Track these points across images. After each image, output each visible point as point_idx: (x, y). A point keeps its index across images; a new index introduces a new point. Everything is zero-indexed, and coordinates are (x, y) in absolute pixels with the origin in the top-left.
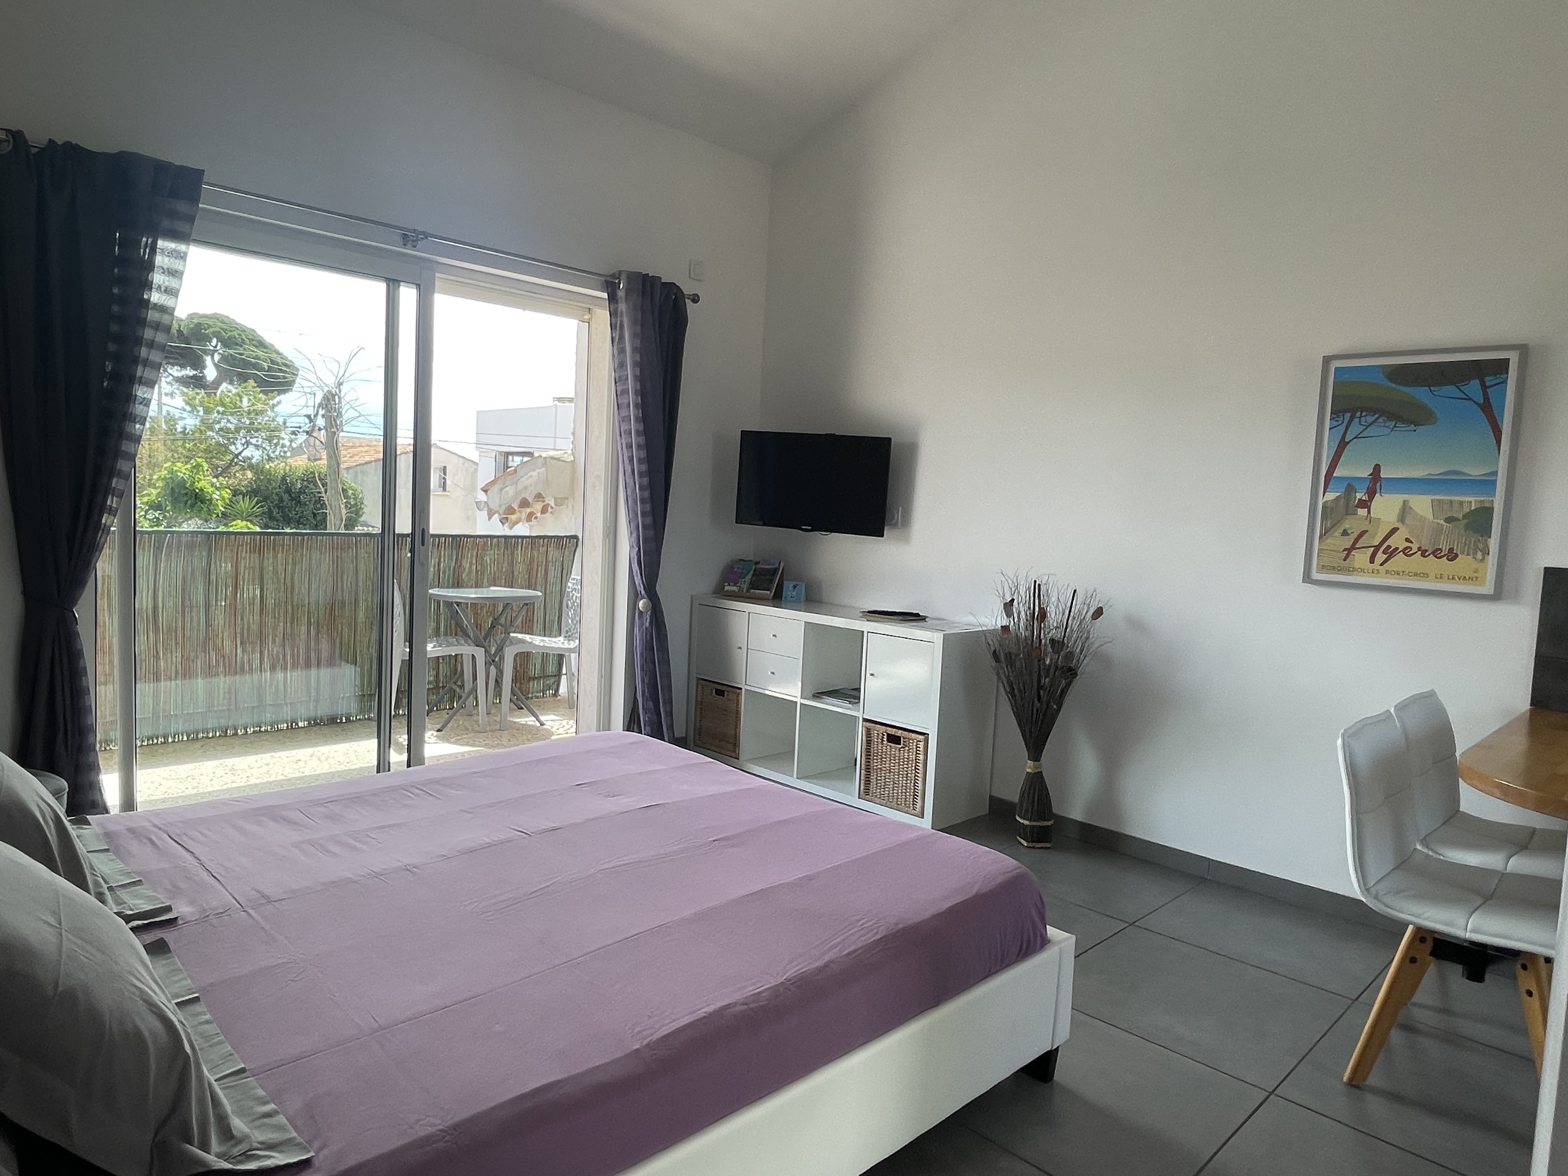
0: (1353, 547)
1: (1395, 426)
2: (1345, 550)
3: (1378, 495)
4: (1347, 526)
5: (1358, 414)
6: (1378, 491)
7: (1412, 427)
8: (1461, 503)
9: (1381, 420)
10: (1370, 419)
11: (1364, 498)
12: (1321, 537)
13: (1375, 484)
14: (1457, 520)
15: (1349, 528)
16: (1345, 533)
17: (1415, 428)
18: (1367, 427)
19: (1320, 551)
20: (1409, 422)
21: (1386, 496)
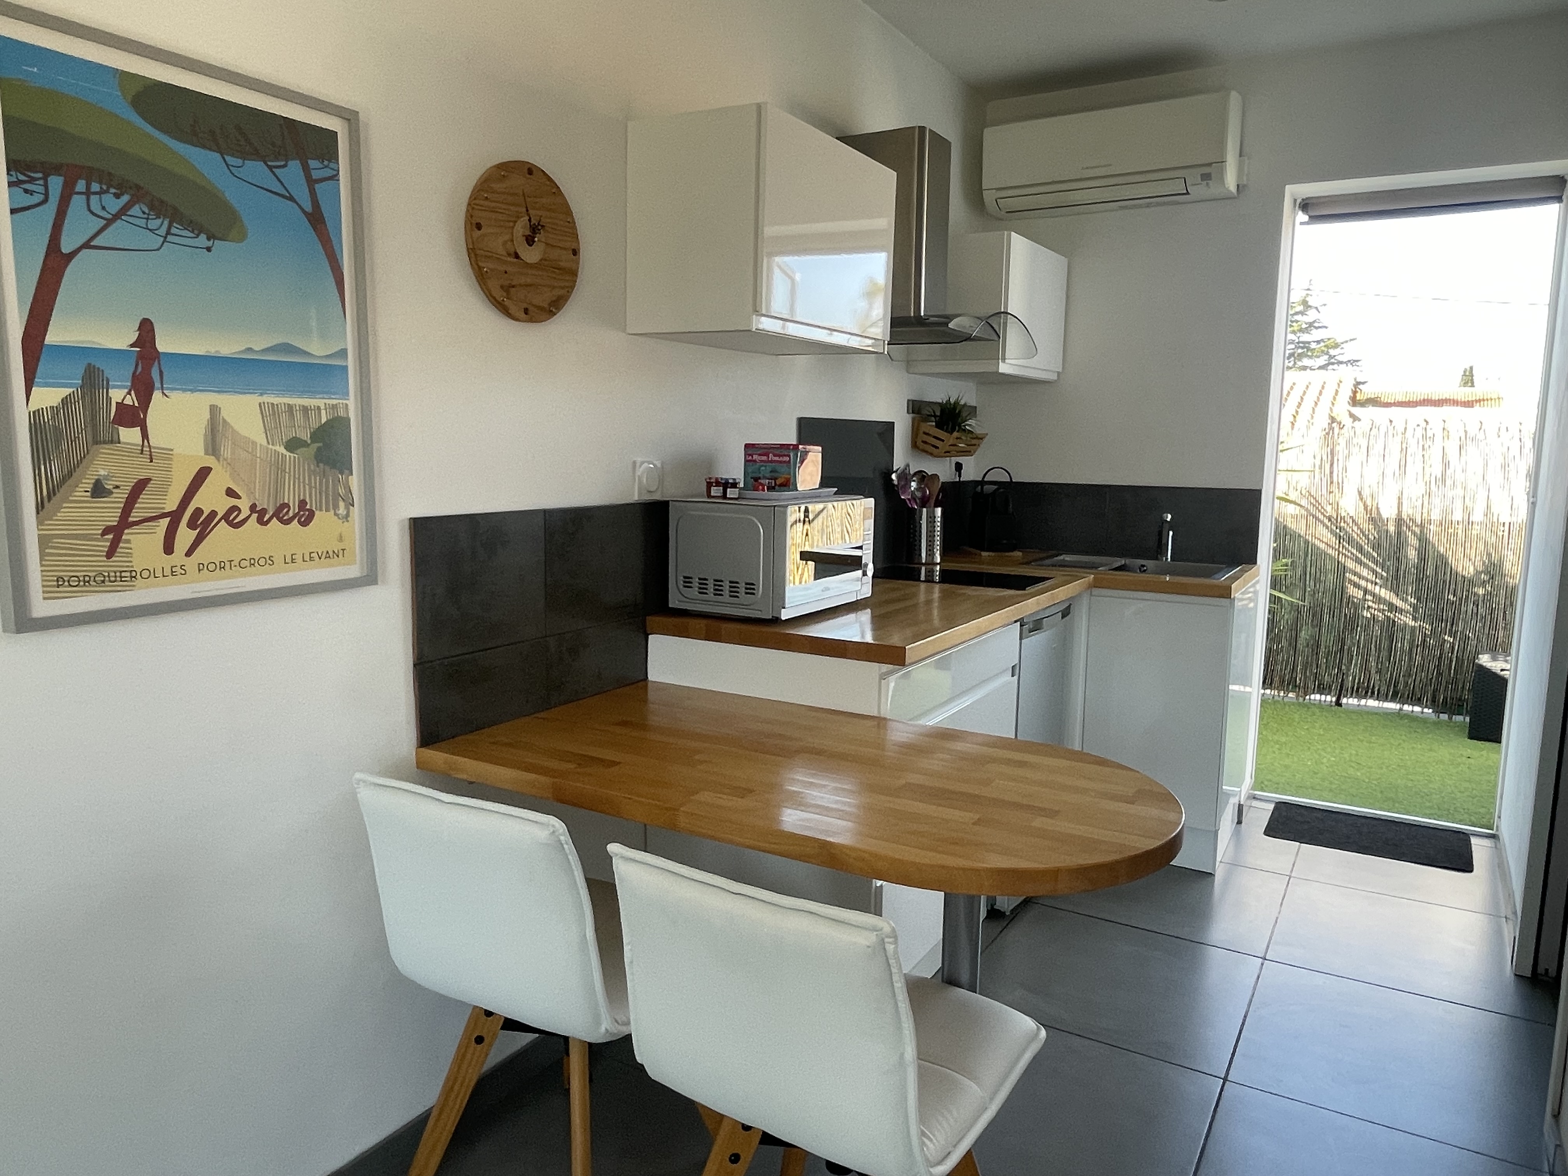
0: (125, 522)
1: (168, 232)
2: (107, 531)
3: (157, 395)
4: (102, 472)
5: (81, 186)
6: (157, 384)
7: (202, 240)
8: (305, 410)
9: (136, 210)
10: (114, 204)
11: (128, 401)
12: (40, 507)
13: (147, 370)
14: (304, 444)
15: (107, 478)
16: (99, 490)
17: (210, 243)
18: (109, 222)
19: (44, 542)
20: (197, 228)
21: (175, 396)
